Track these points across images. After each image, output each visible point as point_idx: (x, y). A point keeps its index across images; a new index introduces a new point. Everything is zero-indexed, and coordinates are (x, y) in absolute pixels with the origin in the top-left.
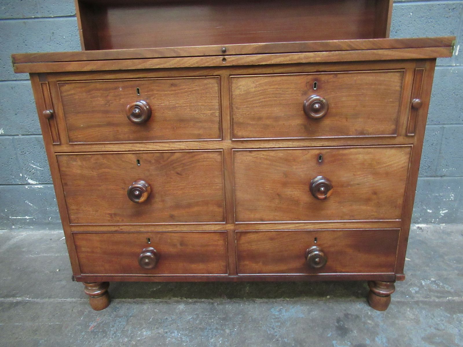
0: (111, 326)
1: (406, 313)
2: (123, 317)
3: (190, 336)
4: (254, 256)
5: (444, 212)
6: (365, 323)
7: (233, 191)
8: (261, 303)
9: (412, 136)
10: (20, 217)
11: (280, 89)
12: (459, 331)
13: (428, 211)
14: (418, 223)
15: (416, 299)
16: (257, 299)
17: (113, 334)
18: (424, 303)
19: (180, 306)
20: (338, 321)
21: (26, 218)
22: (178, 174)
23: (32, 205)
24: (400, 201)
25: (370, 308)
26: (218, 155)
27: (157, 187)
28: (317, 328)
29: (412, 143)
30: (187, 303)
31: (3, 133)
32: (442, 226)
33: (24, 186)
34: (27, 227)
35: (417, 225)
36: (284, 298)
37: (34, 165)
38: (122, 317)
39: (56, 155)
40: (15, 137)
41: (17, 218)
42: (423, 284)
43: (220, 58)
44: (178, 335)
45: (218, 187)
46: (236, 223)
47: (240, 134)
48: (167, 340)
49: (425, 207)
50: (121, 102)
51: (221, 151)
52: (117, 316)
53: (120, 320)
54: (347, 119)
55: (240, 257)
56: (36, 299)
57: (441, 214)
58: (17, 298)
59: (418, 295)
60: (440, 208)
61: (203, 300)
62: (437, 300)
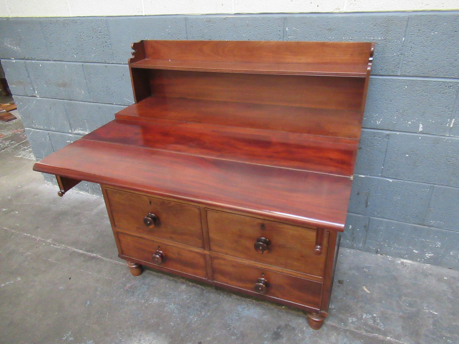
0: (138, 289)
1: (331, 336)
2: (147, 285)
3: (180, 310)
4: (224, 273)
5: (430, 255)
6: (296, 335)
7: (207, 233)
8: (235, 298)
13: (414, 251)
14: (405, 259)
15: (348, 328)
16: (234, 295)
17: (137, 296)
18: (352, 333)
19: (182, 287)
20: (278, 328)
22: (174, 214)
24: (322, 266)
25: (307, 325)
30: (188, 285)
32: (426, 265)
35: (402, 260)
36: (252, 299)
39: (106, 189)
42: (364, 317)
44: (173, 307)
45: (198, 228)
46: (210, 251)
48: (166, 309)
49: (411, 248)
51: (198, 207)
52: (143, 283)
53: (145, 286)
55: (214, 271)
56: (103, 258)
57: (427, 256)
58: (94, 254)
59: (352, 325)
60: (426, 251)
61: (199, 286)
62: (364, 333)
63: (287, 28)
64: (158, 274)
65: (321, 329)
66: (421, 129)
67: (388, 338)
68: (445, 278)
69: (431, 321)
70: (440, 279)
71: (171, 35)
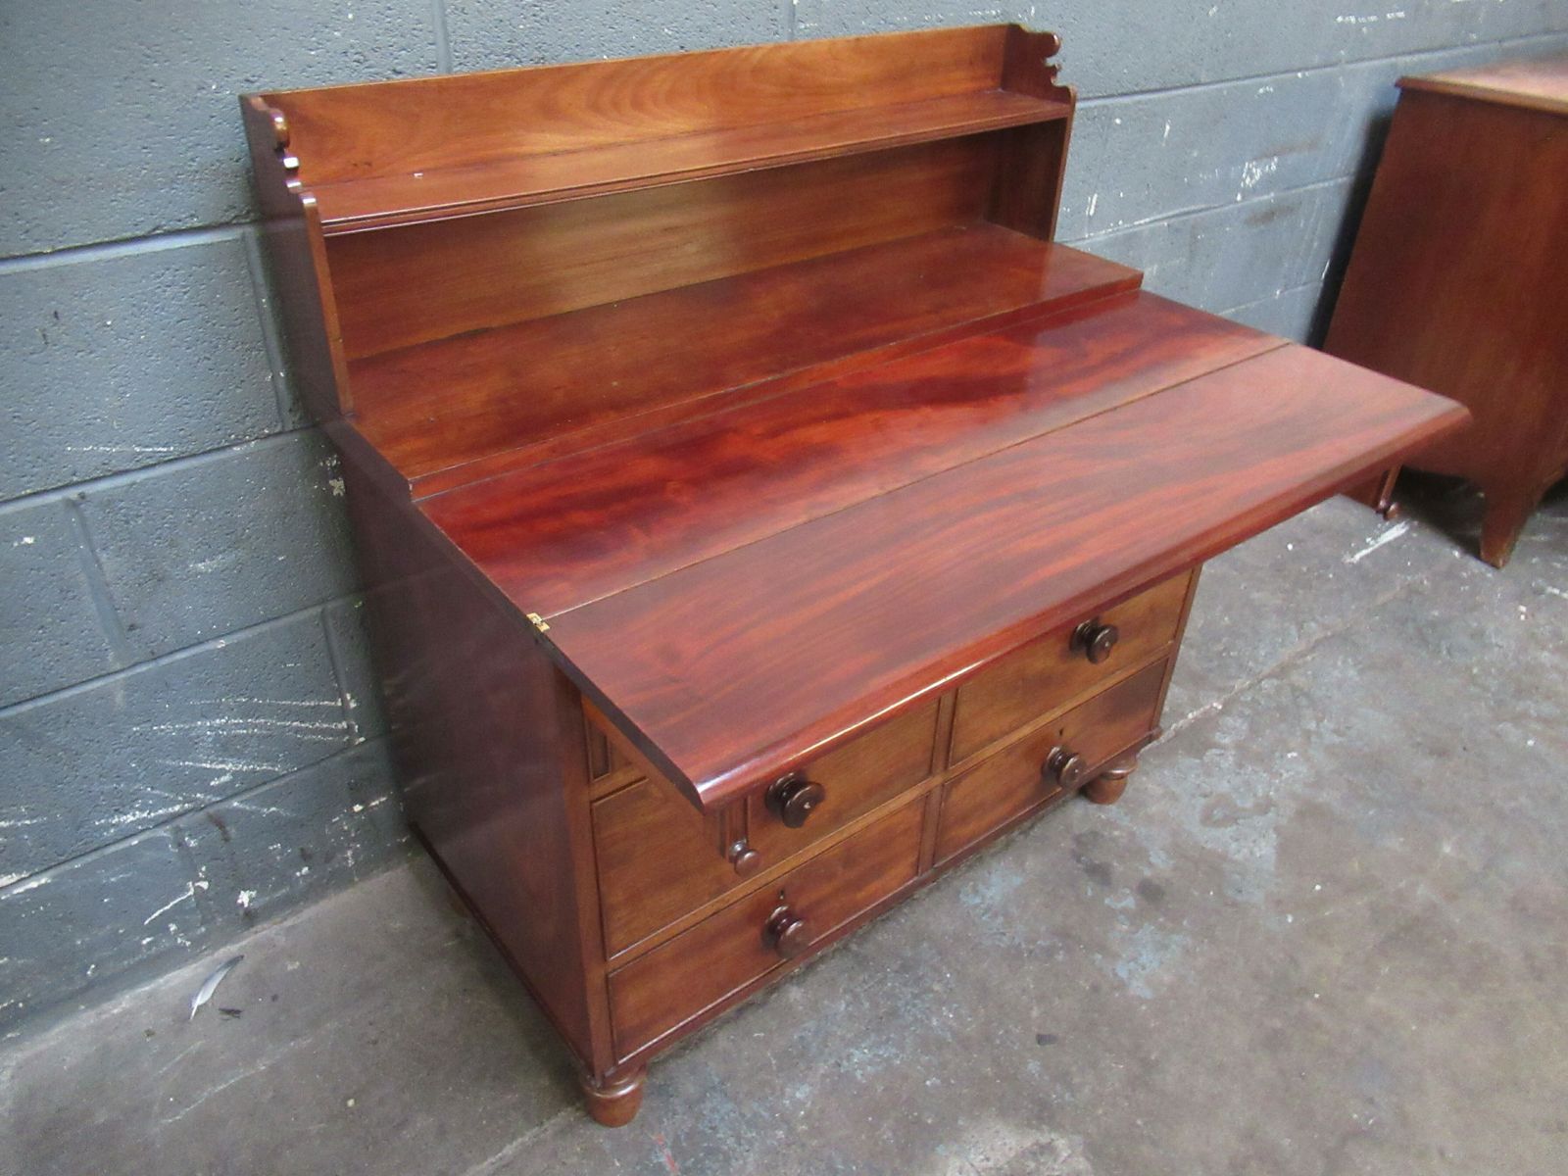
0: (708, 1131)
1: (1147, 788)
2: (708, 1095)
3: (889, 1039)
12: (1229, 783)
17: (740, 1144)
19: (791, 995)
20: (1077, 858)
28: (1062, 892)
30: (796, 980)
38: (705, 1096)
39: (596, 807)
44: (864, 1053)
46: (950, 768)
71: (356, 57)
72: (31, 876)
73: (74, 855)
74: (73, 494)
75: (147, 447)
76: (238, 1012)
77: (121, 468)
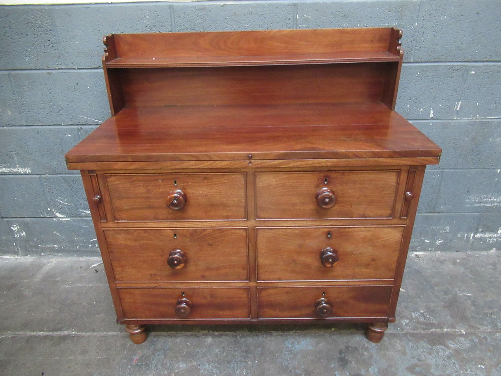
0: (151, 359)
1: (395, 345)
2: (161, 350)
3: (220, 368)
4: (272, 305)
5: (440, 242)
6: (362, 354)
7: (256, 259)
8: (276, 335)
9: (406, 219)
10: (49, 245)
11: (296, 183)
12: (436, 361)
13: (426, 241)
14: (417, 251)
15: (405, 331)
16: (273, 332)
17: (155, 367)
18: (412, 335)
19: (208, 339)
20: (340, 352)
21: (55, 247)
22: (209, 245)
23: (60, 235)
24: (394, 266)
25: (367, 340)
26: (244, 231)
27: (191, 254)
28: (323, 360)
29: (405, 223)
30: (214, 336)
31: (30, 172)
32: (437, 253)
33: (52, 219)
34: (56, 254)
35: (415, 253)
36: (296, 331)
37: (61, 201)
39: (103, 230)
40: (42, 176)
41: (46, 246)
42: (413, 316)
43: (247, 162)
44: (209, 367)
45: (243, 255)
46: (258, 282)
47: (262, 215)
48: (201, 372)
49: (423, 238)
50: (160, 190)
51: (246, 229)
52: (155, 350)
53: (158, 353)
54: (352, 205)
55: (261, 306)
56: (81, 333)
57: (437, 244)
58: (64, 332)
59: (407, 327)
60: (437, 239)
61: (227, 333)
62: (423, 332)
63: (297, 15)
64: (168, 333)
65: (382, 340)
66: (431, 115)
67: (445, 330)
68: (458, 261)
69: (469, 302)
70: (454, 263)
71: (149, 28)
72: (66, 217)
73: (76, 216)
74: (79, 127)
75: (95, 120)
76: (97, 272)
77: (90, 124)
